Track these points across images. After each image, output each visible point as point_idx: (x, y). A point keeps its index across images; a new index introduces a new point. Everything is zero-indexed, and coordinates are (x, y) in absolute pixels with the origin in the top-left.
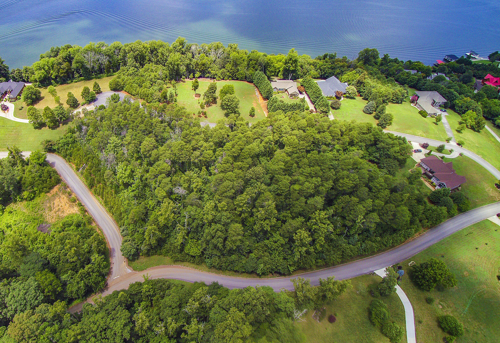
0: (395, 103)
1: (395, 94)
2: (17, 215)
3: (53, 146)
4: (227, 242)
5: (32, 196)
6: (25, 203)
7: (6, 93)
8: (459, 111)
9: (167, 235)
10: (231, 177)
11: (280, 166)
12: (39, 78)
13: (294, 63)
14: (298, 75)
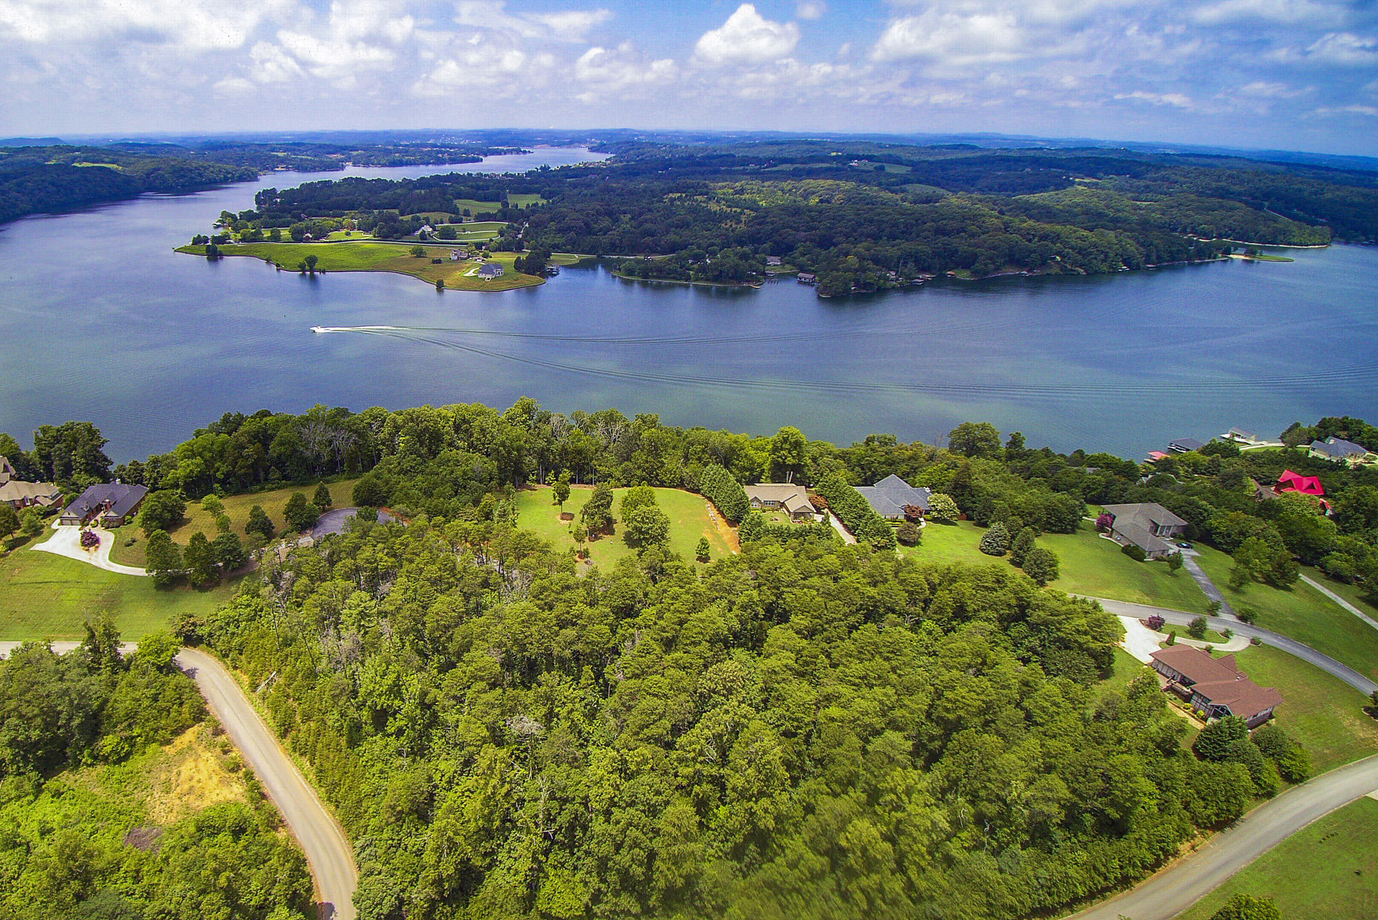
0: (1058, 532)
1: (1051, 510)
2: (73, 801)
3: (198, 628)
4: (658, 863)
5: (123, 748)
6: (101, 769)
7: (99, 509)
8: (1225, 547)
9: (488, 860)
10: (660, 687)
11: (785, 662)
12: (188, 476)
13: (795, 449)
14: (809, 477)
